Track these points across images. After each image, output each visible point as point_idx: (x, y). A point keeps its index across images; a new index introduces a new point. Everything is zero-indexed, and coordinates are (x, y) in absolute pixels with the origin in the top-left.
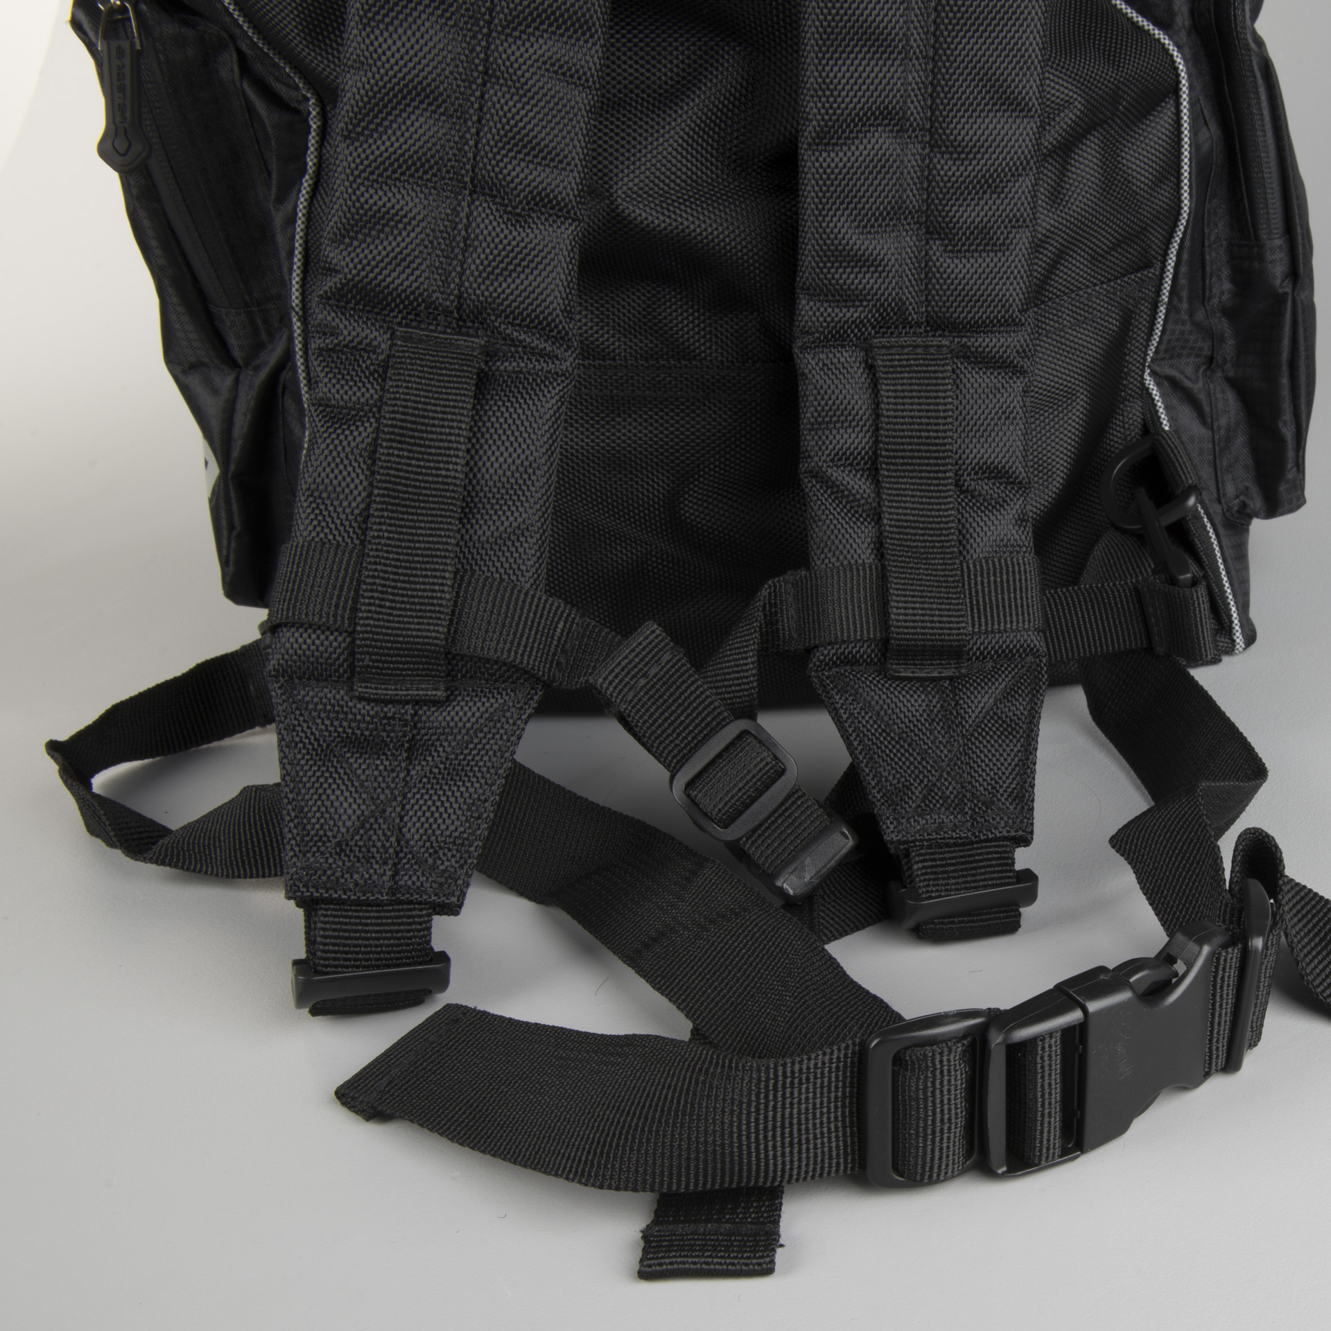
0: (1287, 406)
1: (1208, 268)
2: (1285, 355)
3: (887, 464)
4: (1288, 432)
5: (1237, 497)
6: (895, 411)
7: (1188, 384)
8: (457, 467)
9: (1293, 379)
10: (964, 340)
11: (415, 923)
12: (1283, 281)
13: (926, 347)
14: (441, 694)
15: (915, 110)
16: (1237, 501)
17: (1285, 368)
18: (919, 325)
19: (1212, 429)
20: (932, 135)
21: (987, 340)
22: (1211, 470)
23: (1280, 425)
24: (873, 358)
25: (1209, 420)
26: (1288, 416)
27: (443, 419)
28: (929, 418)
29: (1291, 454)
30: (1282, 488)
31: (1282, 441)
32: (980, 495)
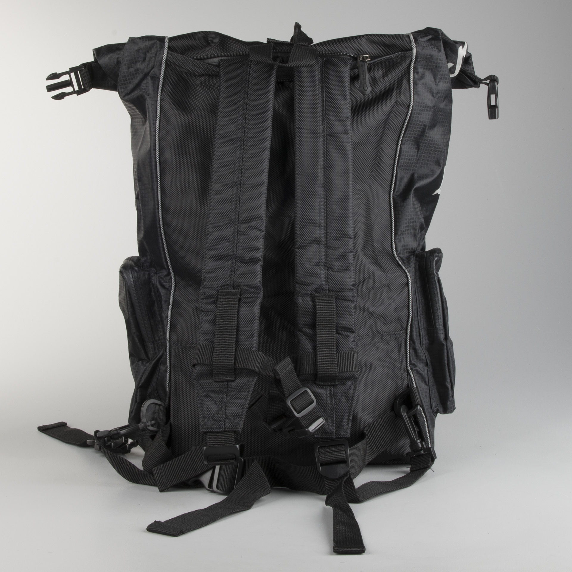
0: (448, 377)
1: (421, 340)
2: (446, 362)
3: (318, 326)
4: (449, 386)
5: (436, 407)
6: (321, 312)
7: (421, 372)
8: (235, 323)
9: (449, 369)
10: (339, 294)
11: (230, 436)
12: (443, 340)
13: (328, 296)
14: (233, 378)
15: (323, 239)
16: (436, 408)
17: (446, 366)
18: (326, 290)
19: (429, 386)
20: (327, 244)
21: (344, 294)
22: (429, 399)
23: (447, 383)
24: (315, 299)
25: (428, 383)
26: (449, 380)
27: (231, 311)
28: (329, 314)
29: (450, 392)
30: (449, 403)
31: (448, 388)
32: (342, 334)
